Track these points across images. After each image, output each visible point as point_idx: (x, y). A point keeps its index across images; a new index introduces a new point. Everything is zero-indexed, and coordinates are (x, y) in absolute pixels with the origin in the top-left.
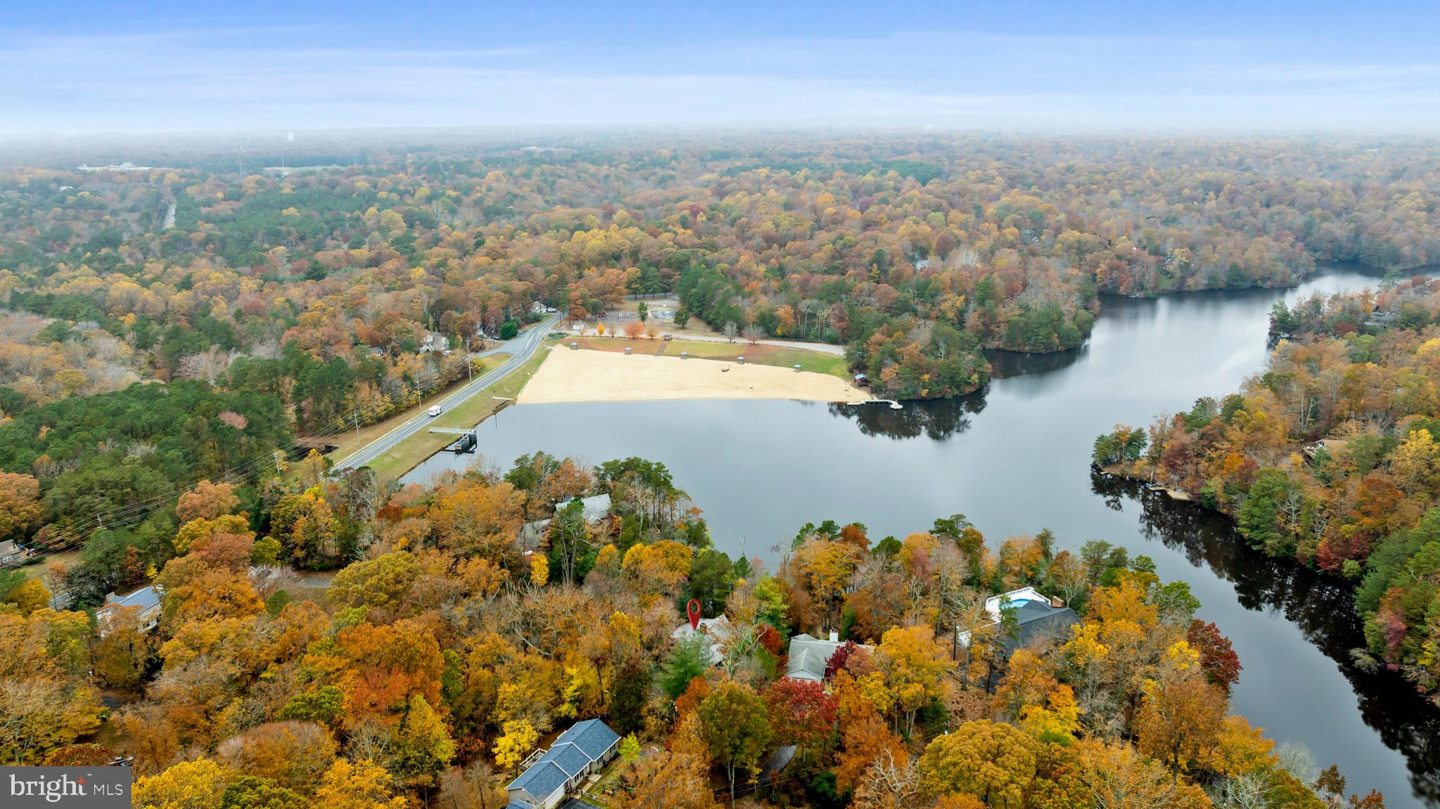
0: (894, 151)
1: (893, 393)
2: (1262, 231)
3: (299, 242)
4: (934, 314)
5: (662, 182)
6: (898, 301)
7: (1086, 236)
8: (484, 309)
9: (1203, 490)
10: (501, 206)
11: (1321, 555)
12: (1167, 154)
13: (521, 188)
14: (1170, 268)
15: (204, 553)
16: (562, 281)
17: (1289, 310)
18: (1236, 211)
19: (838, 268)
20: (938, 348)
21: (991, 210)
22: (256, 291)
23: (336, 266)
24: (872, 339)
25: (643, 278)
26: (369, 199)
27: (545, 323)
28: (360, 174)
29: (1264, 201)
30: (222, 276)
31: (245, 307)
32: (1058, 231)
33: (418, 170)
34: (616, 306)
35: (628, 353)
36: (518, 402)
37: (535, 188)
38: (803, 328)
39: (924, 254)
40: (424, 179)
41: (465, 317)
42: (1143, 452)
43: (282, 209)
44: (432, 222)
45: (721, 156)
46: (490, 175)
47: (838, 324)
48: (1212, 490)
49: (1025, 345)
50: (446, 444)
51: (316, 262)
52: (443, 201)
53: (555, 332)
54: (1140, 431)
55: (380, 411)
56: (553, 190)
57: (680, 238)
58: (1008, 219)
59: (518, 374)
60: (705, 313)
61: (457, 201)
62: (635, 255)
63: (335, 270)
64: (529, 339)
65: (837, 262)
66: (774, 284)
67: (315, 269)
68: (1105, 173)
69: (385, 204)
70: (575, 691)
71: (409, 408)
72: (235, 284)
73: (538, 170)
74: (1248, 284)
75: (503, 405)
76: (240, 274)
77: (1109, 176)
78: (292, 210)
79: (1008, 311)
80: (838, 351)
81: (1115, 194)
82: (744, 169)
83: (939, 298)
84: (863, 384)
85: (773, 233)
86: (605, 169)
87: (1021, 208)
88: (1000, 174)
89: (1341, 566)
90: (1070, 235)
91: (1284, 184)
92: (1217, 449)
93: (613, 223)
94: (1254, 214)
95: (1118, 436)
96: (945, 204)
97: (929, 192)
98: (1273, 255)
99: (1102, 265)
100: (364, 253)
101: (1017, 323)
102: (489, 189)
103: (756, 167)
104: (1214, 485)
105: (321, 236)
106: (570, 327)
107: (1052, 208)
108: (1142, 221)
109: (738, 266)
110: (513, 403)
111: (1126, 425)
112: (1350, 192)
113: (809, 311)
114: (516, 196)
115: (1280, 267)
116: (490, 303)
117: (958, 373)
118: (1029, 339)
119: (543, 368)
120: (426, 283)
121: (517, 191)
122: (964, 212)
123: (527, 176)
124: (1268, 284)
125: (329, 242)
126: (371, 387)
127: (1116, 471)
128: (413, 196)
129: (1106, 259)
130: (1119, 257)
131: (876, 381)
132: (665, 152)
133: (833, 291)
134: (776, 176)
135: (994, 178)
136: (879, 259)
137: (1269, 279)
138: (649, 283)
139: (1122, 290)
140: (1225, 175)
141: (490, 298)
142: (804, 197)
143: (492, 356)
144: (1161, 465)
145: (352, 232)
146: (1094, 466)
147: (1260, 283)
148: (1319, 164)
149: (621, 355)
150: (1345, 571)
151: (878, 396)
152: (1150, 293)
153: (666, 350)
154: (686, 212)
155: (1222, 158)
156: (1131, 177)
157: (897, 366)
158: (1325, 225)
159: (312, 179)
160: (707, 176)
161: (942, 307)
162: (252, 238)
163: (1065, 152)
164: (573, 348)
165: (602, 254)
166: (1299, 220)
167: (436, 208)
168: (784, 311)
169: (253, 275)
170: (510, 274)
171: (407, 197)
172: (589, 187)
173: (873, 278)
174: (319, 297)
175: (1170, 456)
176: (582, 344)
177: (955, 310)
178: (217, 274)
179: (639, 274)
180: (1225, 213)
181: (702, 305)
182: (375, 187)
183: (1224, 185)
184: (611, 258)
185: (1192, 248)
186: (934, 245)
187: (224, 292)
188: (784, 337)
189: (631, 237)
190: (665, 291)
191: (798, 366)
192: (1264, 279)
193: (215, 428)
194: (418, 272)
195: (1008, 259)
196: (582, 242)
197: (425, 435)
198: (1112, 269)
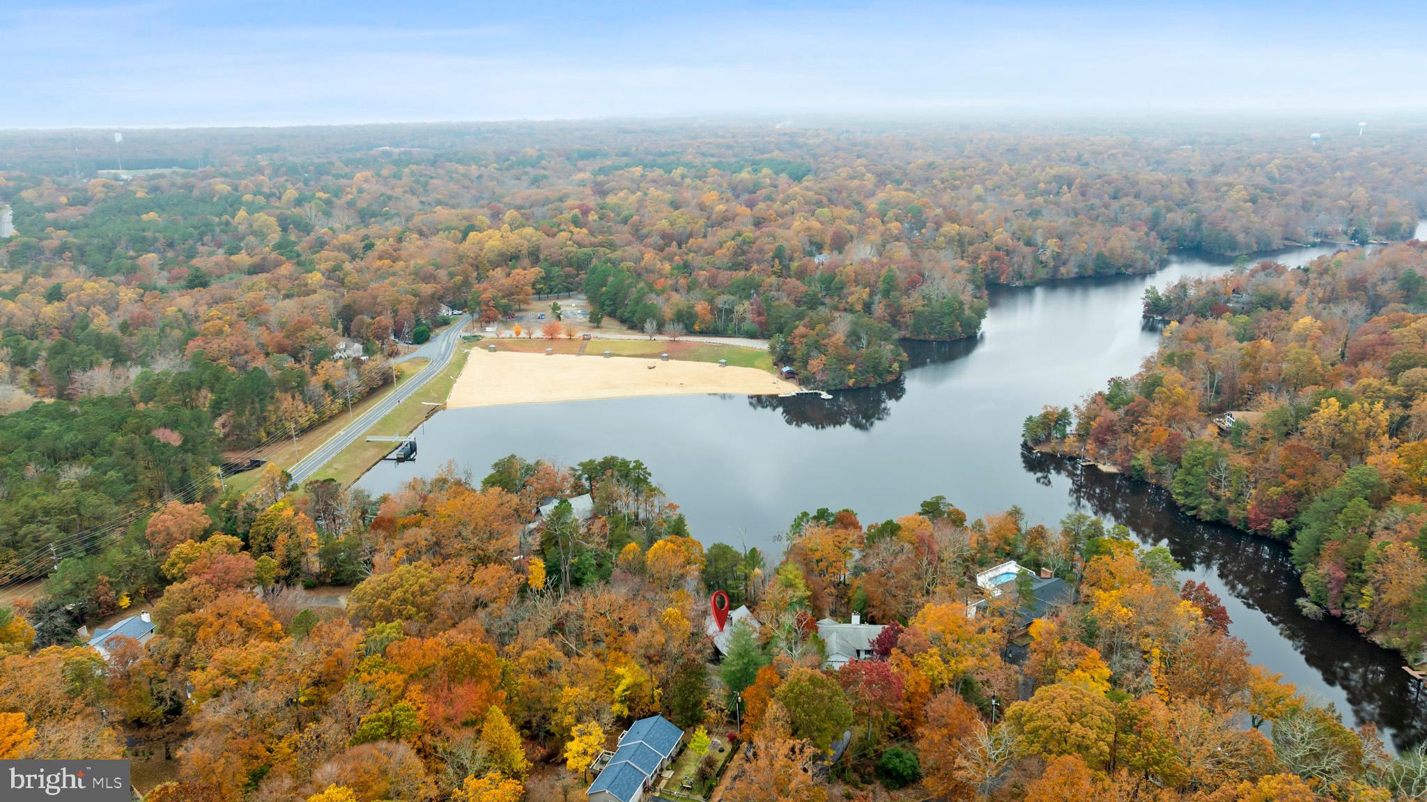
0: (755, 149)
1: (821, 384)
2: (1115, 222)
3: (167, 249)
4: (842, 306)
5: (535, 181)
6: (807, 295)
7: (965, 229)
8: (395, 312)
9: (1133, 462)
10: (375, 207)
11: (1252, 516)
12: (1012, 151)
13: (392, 189)
14: (1044, 258)
15: (207, 576)
16: (466, 283)
17: (1160, 294)
18: (1089, 203)
19: (741, 264)
20: (859, 338)
21: (872, 205)
22: (136, 301)
23: (219, 273)
24: (797, 332)
25: (547, 278)
26: (233, 204)
27: (454, 325)
28: (215, 177)
29: (1112, 194)
30: (97, 285)
31: (132, 318)
32: (938, 225)
33: (276, 172)
34: (523, 307)
35: (549, 353)
36: (448, 406)
37: (407, 189)
38: (720, 324)
39: (819, 248)
40: (287, 181)
41: (378, 322)
42: (1070, 430)
43: (138, 214)
44: (307, 225)
45: (590, 155)
46: (359, 176)
47: (757, 319)
48: (1141, 462)
49: (930, 334)
50: (387, 452)
51: (197, 269)
52: (316, 204)
53: (468, 334)
54: (1065, 410)
55: (304, 421)
56: (426, 190)
57: (575, 237)
58: (890, 214)
59: (441, 378)
60: (619, 311)
61: (328, 202)
62: (534, 256)
63: (219, 277)
64: (443, 343)
65: (740, 258)
66: (682, 281)
67: (196, 277)
68: (964, 169)
69: (252, 209)
70: (624, 691)
71: (332, 418)
72: (113, 294)
73: (406, 170)
74: (1112, 271)
75: (434, 410)
76: (117, 284)
77: (968, 172)
78: (152, 215)
79: (913, 301)
80: (762, 346)
81: (978, 189)
82: (617, 168)
83: (845, 291)
84: (790, 376)
85: (669, 230)
86: (474, 170)
87: (898, 204)
88: (869, 171)
89: (1271, 526)
90: (950, 228)
91: (1126, 178)
92: (1143, 424)
93: (504, 223)
94: (1106, 206)
95: (1046, 416)
96: (825, 200)
97: (808, 189)
98: (1134, 244)
99: (983, 256)
100: (242, 258)
101: (923, 313)
102: (361, 191)
103: (628, 165)
104: (1143, 458)
105: (191, 242)
106: (482, 329)
107: (927, 203)
108: (1010, 215)
109: (643, 264)
110: (444, 408)
111: (1054, 405)
112: (1185, 185)
113: (727, 306)
114: (390, 198)
115: (1140, 254)
116: (400, 307)
117: (879, 363)
118: (934, 328)
119: (466, 371)
120: (326, 286)
121: (390, 192)
122: (847, 207)
123: (398, 176)
124: (1130, 271)
125: (200, 248)
126: (293, 397)
127: (1046, 449)
128: (279, 198)
129: (986, 250)
130: (998, 249)
131: (803, 373)
132: (531, 152)
133: (743, 286)
134: (650, 175)
135: (864, 175)
136: (779, 254)
137: (1130, 266)
138: (553, 283)
139: (1003, 280)
140: (1072, 169)
141: (400, 302)
142: (688, 195)
143: (409, 361)
144: (1090, 441)
145: (225, 237)
146: (1025, 445)
147: (1123, 270)
148: (1147, 159)
149: (542, 356)
150: (1274, 529)
151: (806, 387)
152: (1028, 281)
153: (587, 349)
154: (576, 211)
155: (1063, 154)
156: (989, 172)
157: (824, 357)
158: (1169, 216)
159: (164, 183)
160: (581, 176)
161: (849, 300)
162: (114, 245)
163: (917, 149)
164: (491, 350)
165: (501, 254)
166: (1148, 211)
167: (309, 211)
168: (701, 307)
169: (128, 284)
170: (412, 276)
171: (274, 199)
172: (464, 187)
173: (775, 273)
174: (210, 305)
175: (1099, 433)
176: (499, 346)
177: (861, 302)
178: (92, 284)
179: (543, 274)
180: (1080, 205)
181: (614, 303)
182: (236, 189)
183: (1075, 179)
184: (509, 259)
185: (1061, 238)
186: (828, 240)
187: (103, 303)
188: (702, 333)
189: (528, 237)
190: (569, 290)
191: (723, 361)
192: (1127, 266)
193: (151, 445)
194: (316, 278)
195: (901, 252)
196: (479, 243)
197: (364, 444)
198: (993, 260)
